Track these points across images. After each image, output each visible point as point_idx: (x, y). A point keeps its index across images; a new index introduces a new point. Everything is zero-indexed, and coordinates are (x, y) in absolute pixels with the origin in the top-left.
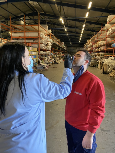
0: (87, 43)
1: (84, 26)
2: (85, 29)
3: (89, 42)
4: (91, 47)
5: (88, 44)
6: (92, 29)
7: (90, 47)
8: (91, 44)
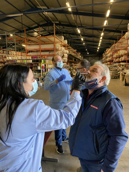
0: (106, 52)
1: (102, 34)
2: (103, 38)
3: (108, 51)
4: (111, 57)
5: (108, 54)
6: (112, 37)
7: (109, 57)
8: (111, 54)
